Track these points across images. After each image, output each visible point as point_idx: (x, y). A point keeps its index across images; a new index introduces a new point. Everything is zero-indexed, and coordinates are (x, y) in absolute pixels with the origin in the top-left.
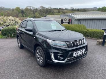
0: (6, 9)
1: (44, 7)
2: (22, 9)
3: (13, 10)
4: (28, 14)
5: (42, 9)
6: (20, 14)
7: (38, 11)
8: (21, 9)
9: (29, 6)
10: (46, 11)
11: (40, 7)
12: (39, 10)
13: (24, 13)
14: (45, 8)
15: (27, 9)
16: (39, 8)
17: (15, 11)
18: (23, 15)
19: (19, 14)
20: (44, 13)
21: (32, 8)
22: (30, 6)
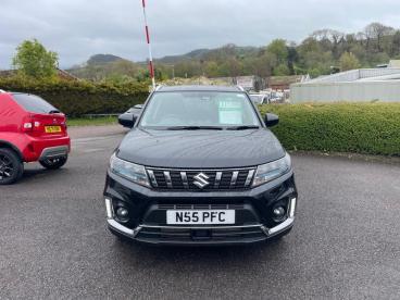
0: (243, 50)
1: (385, 28)
2: (293, 43)
3: (262, 51)
4: (310, 62)
5: (374, 36)
6: (281, 65)
7: (356, 47)
8: (288, 44)
9: (320, 32)
10: (395, 42)
11: (367, 29)
12: (361, 42)
13: (296, 60)
14: (391, 29)
15: (310, 45)
16: (360, 34)
17: (267, 55)
18: (290, 66)
19: (278, 65)
20: (381, 51)
21: (330, 37)
22: (325, 31)
